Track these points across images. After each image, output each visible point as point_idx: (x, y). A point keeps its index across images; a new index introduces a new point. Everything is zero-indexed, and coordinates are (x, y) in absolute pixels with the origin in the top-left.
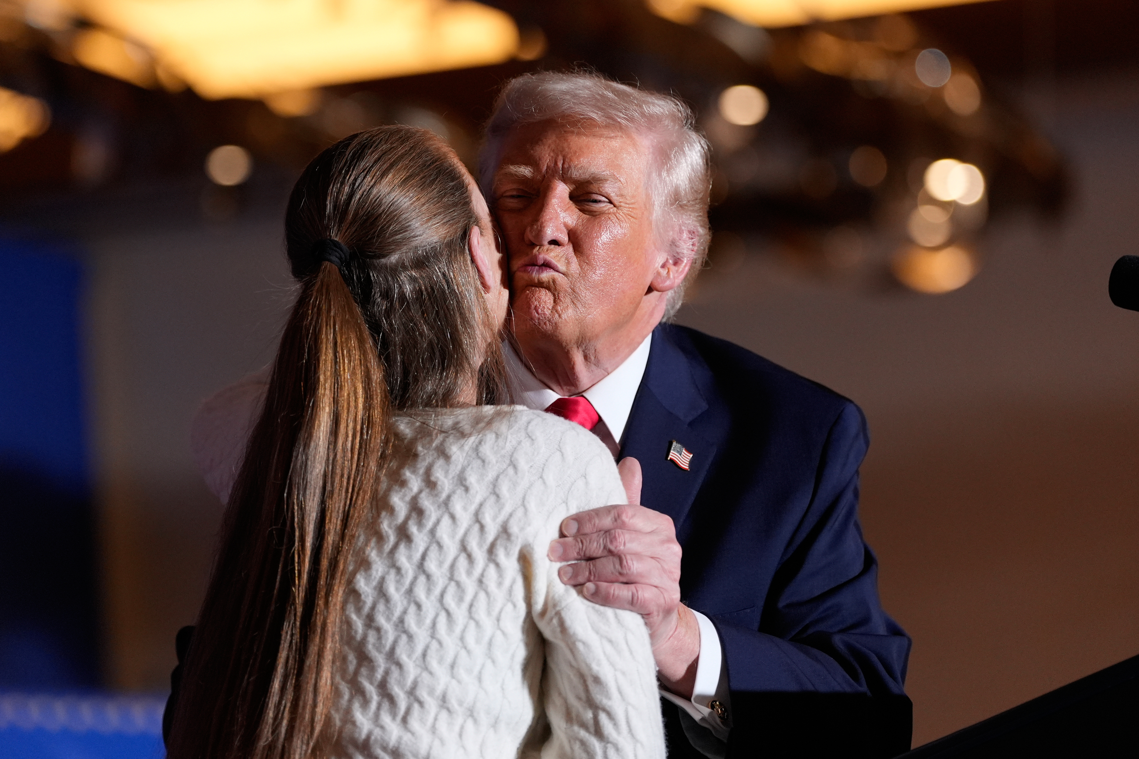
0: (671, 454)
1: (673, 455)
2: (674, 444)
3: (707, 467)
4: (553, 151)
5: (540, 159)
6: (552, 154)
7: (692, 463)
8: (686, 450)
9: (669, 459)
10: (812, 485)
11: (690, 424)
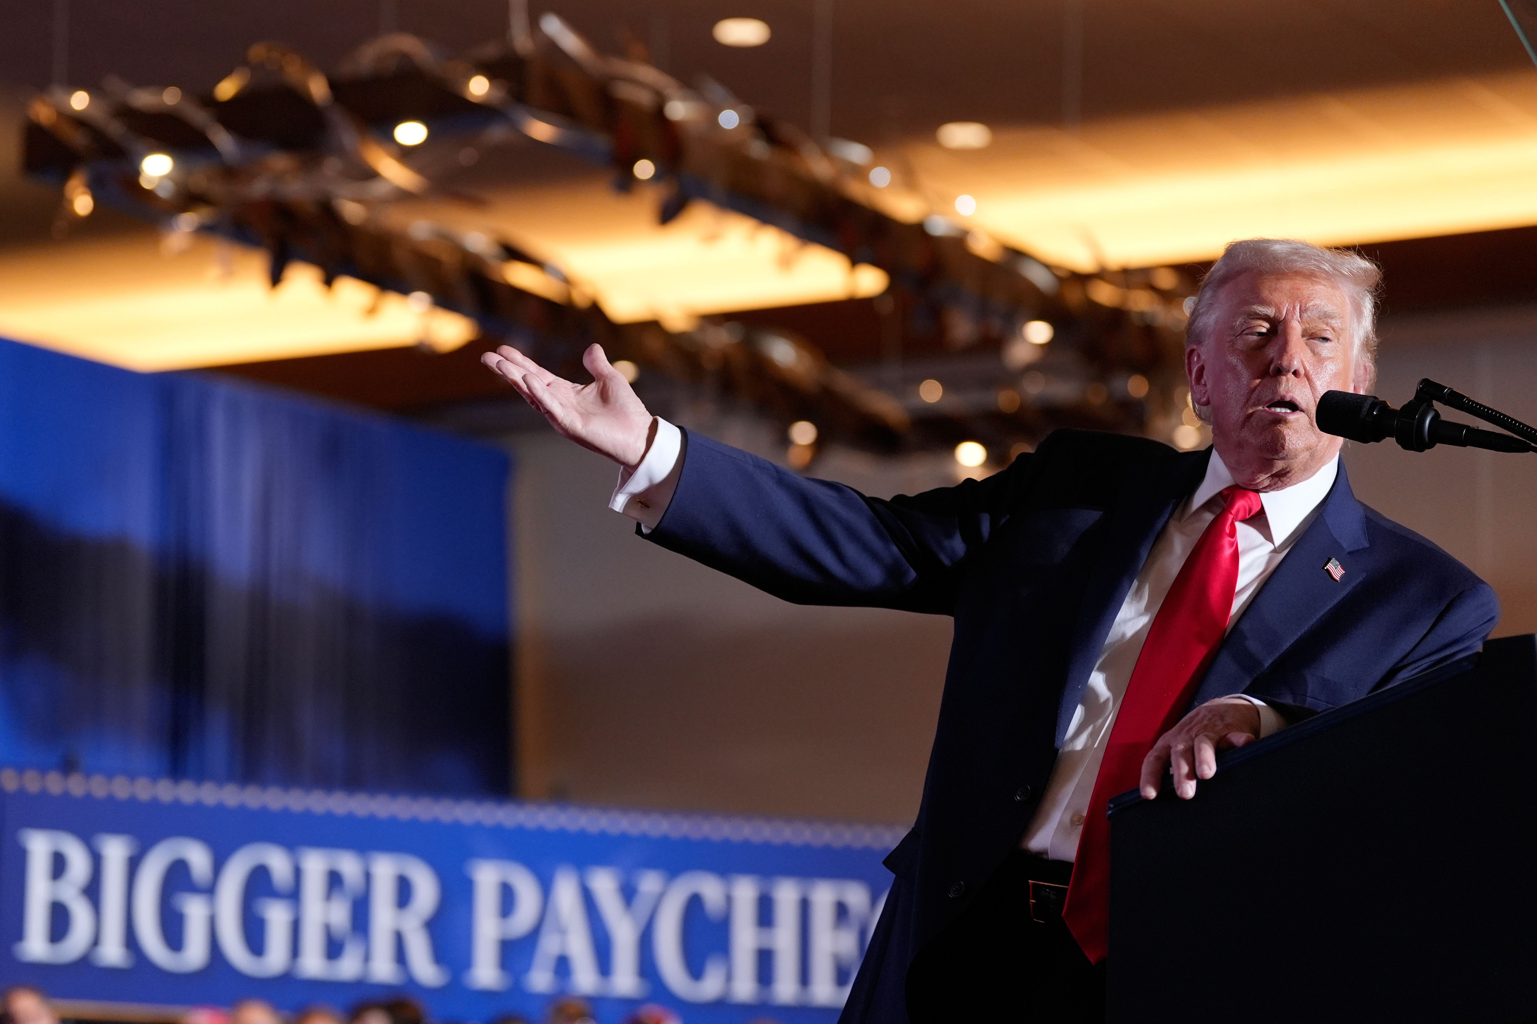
0: (1328, 565)
1: (1330, 566)
2: (1333, 560)
3: (1354, 584)
4: (1290, 298)
5: (1280, 303)
6: (1289, 300)
7: (1342, 577)
8: (1341, 567)
9: (1325, 568)
10: (1432, 622)
11: (1350, 553)
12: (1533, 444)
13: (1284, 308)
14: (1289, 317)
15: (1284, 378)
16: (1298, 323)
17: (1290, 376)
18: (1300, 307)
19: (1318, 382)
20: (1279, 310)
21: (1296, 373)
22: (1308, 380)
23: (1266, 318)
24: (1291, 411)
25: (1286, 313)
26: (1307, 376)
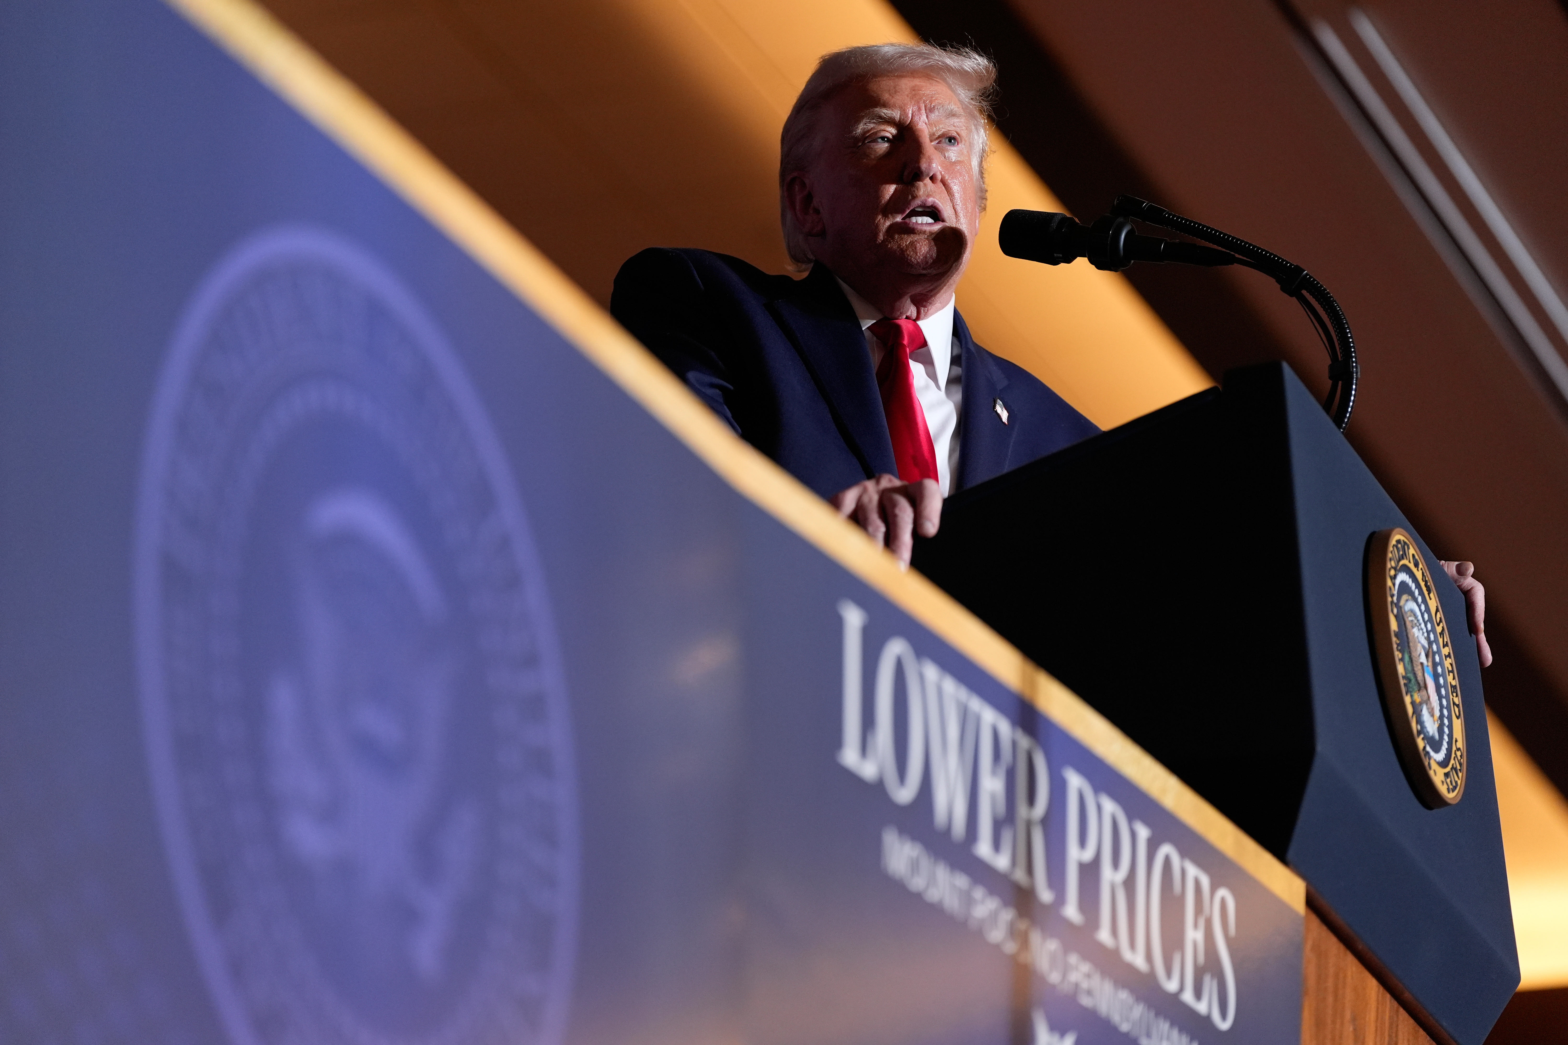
0: (995, 407)
4: (912, 98)
5: (903, 106)
6: (912, 101)
12: (1237, 255)
13: (909, 111)
14: (916, 118)
15: (921, 184)
16: (926, 126)
17: (927, 181)
18: (925, 106)
19: (955, 187)
20: (904, 112)
21: (933, 179)
22: (944, 186)
23: (890, 122)
24: (933, 221)
25: (912, 114)
26: (943, 182)
